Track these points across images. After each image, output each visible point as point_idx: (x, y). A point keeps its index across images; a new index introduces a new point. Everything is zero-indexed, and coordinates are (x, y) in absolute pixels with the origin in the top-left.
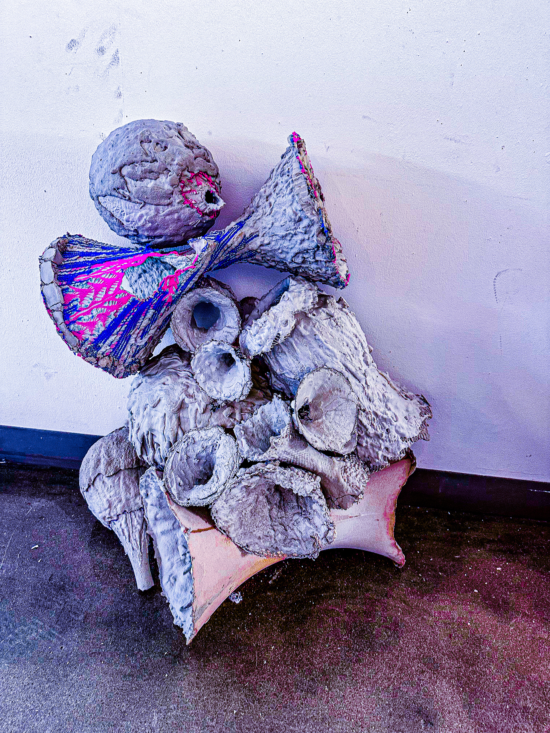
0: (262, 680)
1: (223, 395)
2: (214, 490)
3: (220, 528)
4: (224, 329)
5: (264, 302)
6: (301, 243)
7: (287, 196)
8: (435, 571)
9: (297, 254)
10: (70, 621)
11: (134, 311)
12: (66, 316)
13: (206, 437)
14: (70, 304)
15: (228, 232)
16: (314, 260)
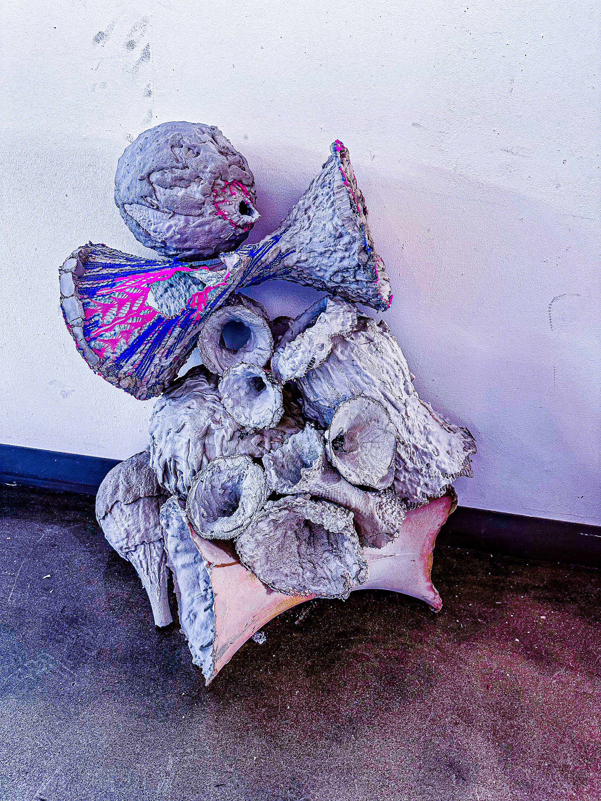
0: (285, 726)
1: (251, 422)
2: (239, 523)
3: (245, 563)
4: (255, 350)
5: (299, 323)
6: (341, 261)
7: (327, 210)
8: (474, 617)
9: (336, 272)
10: (83, 656)
11: (159, 328)
12: (86, 332)
13: (232, 466)
14: (91, 319)
15: (263, 247)
16: (354, 280)
